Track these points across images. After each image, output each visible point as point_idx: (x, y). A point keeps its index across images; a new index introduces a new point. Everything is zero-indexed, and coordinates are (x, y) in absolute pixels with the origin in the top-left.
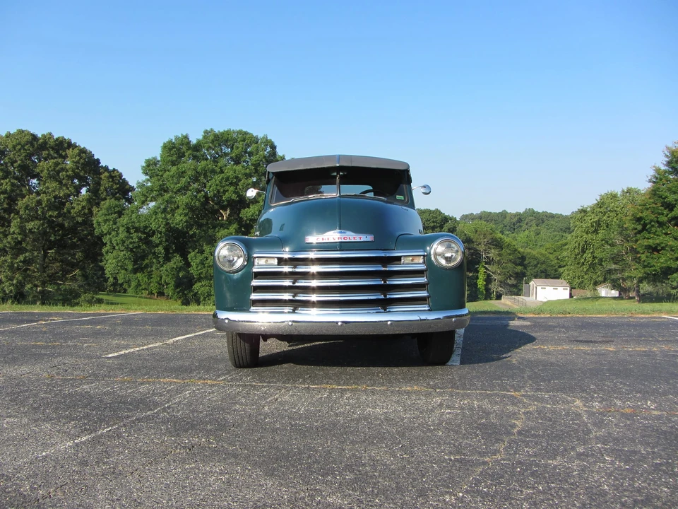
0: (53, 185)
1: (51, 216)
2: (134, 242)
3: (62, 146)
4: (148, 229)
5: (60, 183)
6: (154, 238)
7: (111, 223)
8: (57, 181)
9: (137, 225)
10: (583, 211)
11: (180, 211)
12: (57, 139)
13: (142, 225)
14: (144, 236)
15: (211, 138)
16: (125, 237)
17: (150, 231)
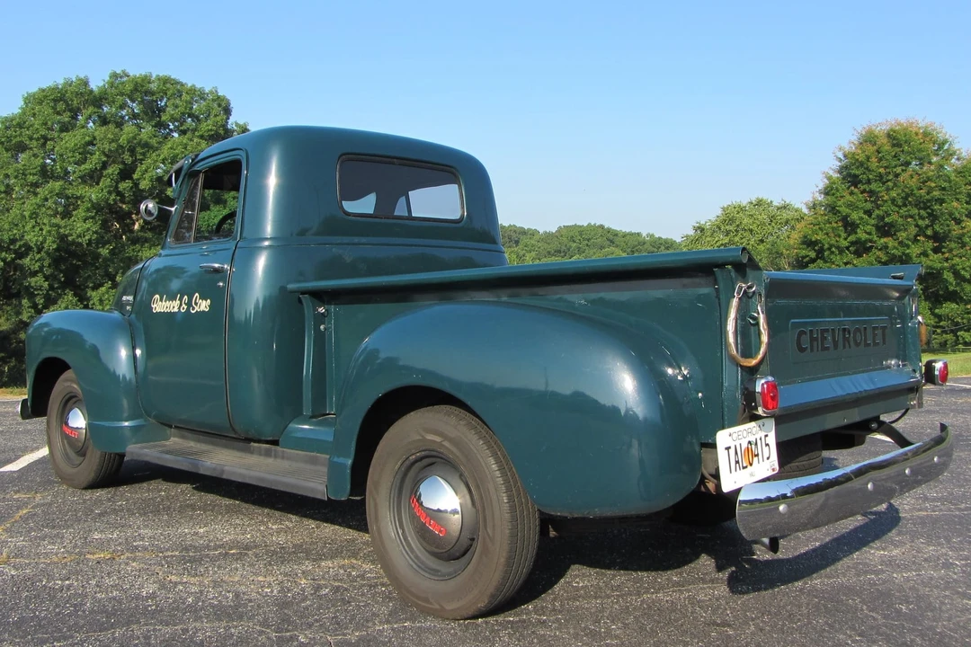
4: (18, 244)
6: (26, 261)
10: (701, 229)
11: (80, 213)
15: (129, 87)
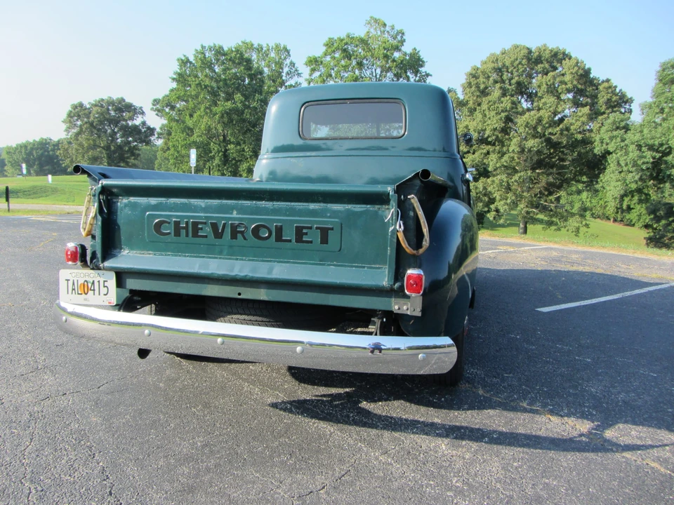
0: (550, 100)
1: (550, 134)
2: (647, 163)
3: (558, 57)
5: (559, 98)
7: (619, 139)
8: (554, 96)
9: (650, 142)
12: (551, 51)
13: (656, 143)
14: (658, 155)
16: (638, 156)
17: (666, 149)
